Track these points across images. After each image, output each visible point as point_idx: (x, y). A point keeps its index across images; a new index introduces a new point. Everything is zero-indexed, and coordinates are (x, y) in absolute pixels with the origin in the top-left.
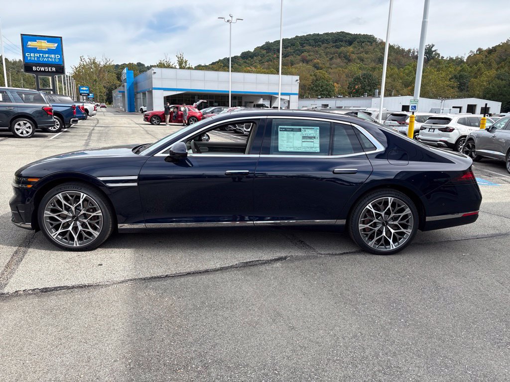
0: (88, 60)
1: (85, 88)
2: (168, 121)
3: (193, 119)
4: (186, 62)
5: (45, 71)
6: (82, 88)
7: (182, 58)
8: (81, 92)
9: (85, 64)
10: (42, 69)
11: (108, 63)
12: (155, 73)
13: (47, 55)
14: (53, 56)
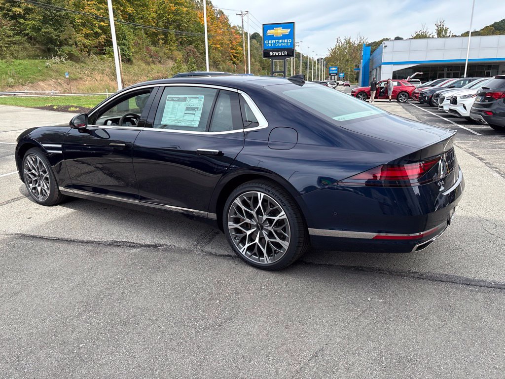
0: (343, 41)
1: (334, 69)
2: (374, 97)
3: (403, 95)
4: (446, 30)
5: (279, 56)
6: (331, 69)
7: (442, 26)
8: (330, 72)
9: (340, 45)
10: (277, 54)
11: (362, 42)
12: (386, 46)
13: (281, 41)
14: (286, 41)
